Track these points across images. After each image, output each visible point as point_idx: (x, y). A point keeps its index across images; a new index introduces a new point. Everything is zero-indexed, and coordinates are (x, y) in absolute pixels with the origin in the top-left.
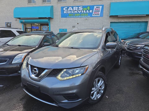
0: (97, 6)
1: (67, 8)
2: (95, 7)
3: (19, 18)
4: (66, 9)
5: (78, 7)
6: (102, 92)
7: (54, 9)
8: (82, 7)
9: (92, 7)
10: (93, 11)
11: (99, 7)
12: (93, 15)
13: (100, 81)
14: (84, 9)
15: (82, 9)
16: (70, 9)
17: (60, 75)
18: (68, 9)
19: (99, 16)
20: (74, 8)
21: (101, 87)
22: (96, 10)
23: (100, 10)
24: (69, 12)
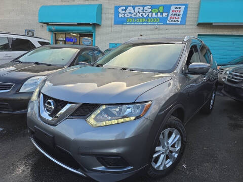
0: (176, 6)
1: (124, 8)
2: (173, 8)
3: (47, 24)
4: (122, 10)
5: (144, 7)
6: (176, 155)
7: (104, 9)
8: (150, 7)
9: (167, 8)
10: (168, 15)
11: (180, 8)
12: (168, 22)
13: (173, 135)
14: (153, 11)
15: (150, 10)
16: (130, 9)
17: (93, 116)
18: (125, 10)
19: (179, 23)
20: (137, 8)
21: (173, 146)
22: (174, 13)
23: (181, 13)
24: (128, 15)
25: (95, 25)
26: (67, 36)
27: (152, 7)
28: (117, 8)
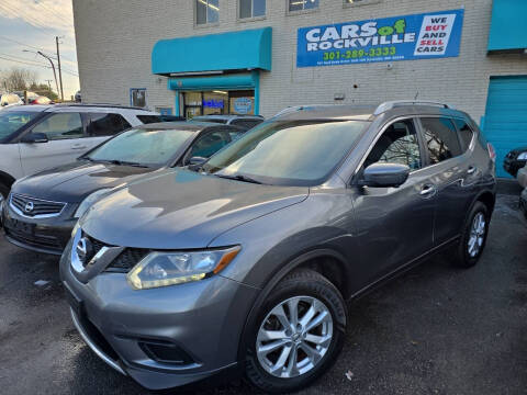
0: (434, 17)
1: (318, 31)
2: (427, 21)
3: (168, 75)
4: (315, 35)
5: (360, 24)
6: (323, 352)
7: (275, 37)
8: (374, 24)
9: (413, 23)
10: (416, 37)
11: (443, 20)
12: (416, 53)
13: (311, 313)
14: (382, 31)
15: (374, 31)
16: (332, 32)
18: (321, 35)
19: (443, 53)
20: (345, 28)
22: (430, 33)
23: (448, 31)
24: (325, 46)
25: (257, 72)
26: (205, 97)
27: (380, 23)
28: (303, 32)
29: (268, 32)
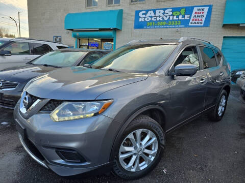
0: (199, 8)
1: (145, 12)
2: (195, 10)
3: (72, 30)
4: (143, 14)
5: (164, 10)
6: (153, 159)
7: (124, 15)
8: (171, 10)
9: (189, 10)
10: (190, 17)
11: (203, 10)
12: (190, 24)
13: (147, 138)
14: (174, 13)
15: (171, 13)
16: (151, 13)
18: (146, 14)
19: (202, 25)
20: (157, 11)
22: (197, 15)
23: (205, 15)
24: (148, 19)
25: (115, 30)
26: (90, 41)
27: (174, 10)
28: (137, 13)
29: (121, 12)
